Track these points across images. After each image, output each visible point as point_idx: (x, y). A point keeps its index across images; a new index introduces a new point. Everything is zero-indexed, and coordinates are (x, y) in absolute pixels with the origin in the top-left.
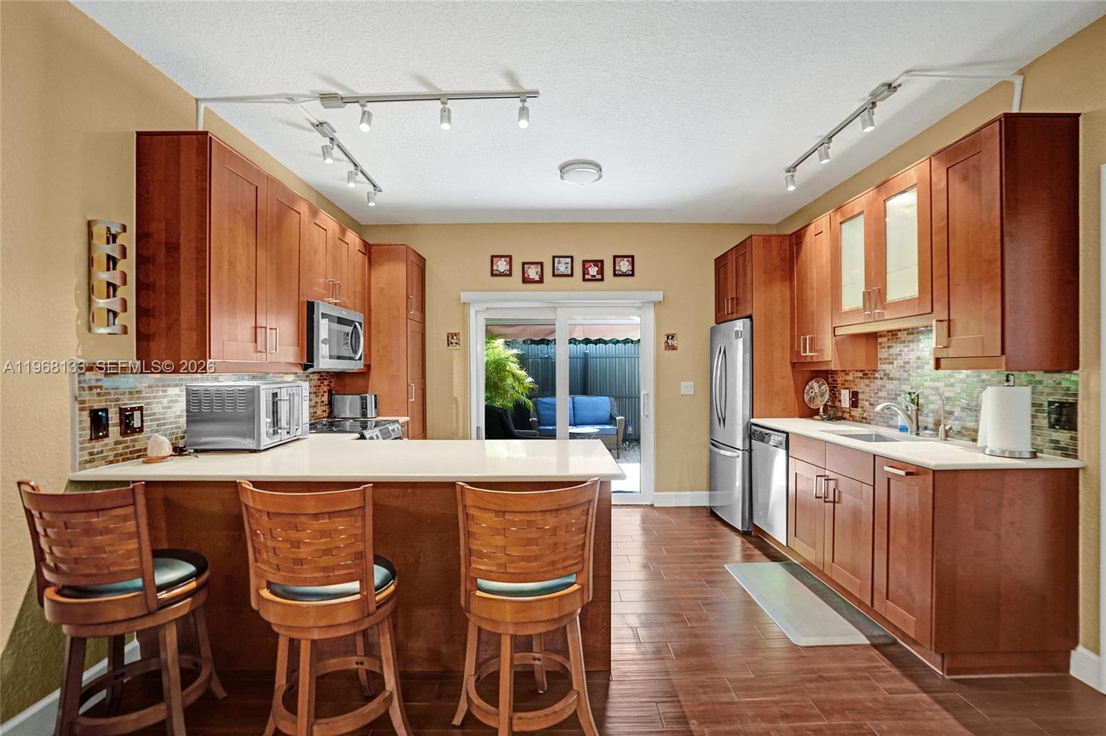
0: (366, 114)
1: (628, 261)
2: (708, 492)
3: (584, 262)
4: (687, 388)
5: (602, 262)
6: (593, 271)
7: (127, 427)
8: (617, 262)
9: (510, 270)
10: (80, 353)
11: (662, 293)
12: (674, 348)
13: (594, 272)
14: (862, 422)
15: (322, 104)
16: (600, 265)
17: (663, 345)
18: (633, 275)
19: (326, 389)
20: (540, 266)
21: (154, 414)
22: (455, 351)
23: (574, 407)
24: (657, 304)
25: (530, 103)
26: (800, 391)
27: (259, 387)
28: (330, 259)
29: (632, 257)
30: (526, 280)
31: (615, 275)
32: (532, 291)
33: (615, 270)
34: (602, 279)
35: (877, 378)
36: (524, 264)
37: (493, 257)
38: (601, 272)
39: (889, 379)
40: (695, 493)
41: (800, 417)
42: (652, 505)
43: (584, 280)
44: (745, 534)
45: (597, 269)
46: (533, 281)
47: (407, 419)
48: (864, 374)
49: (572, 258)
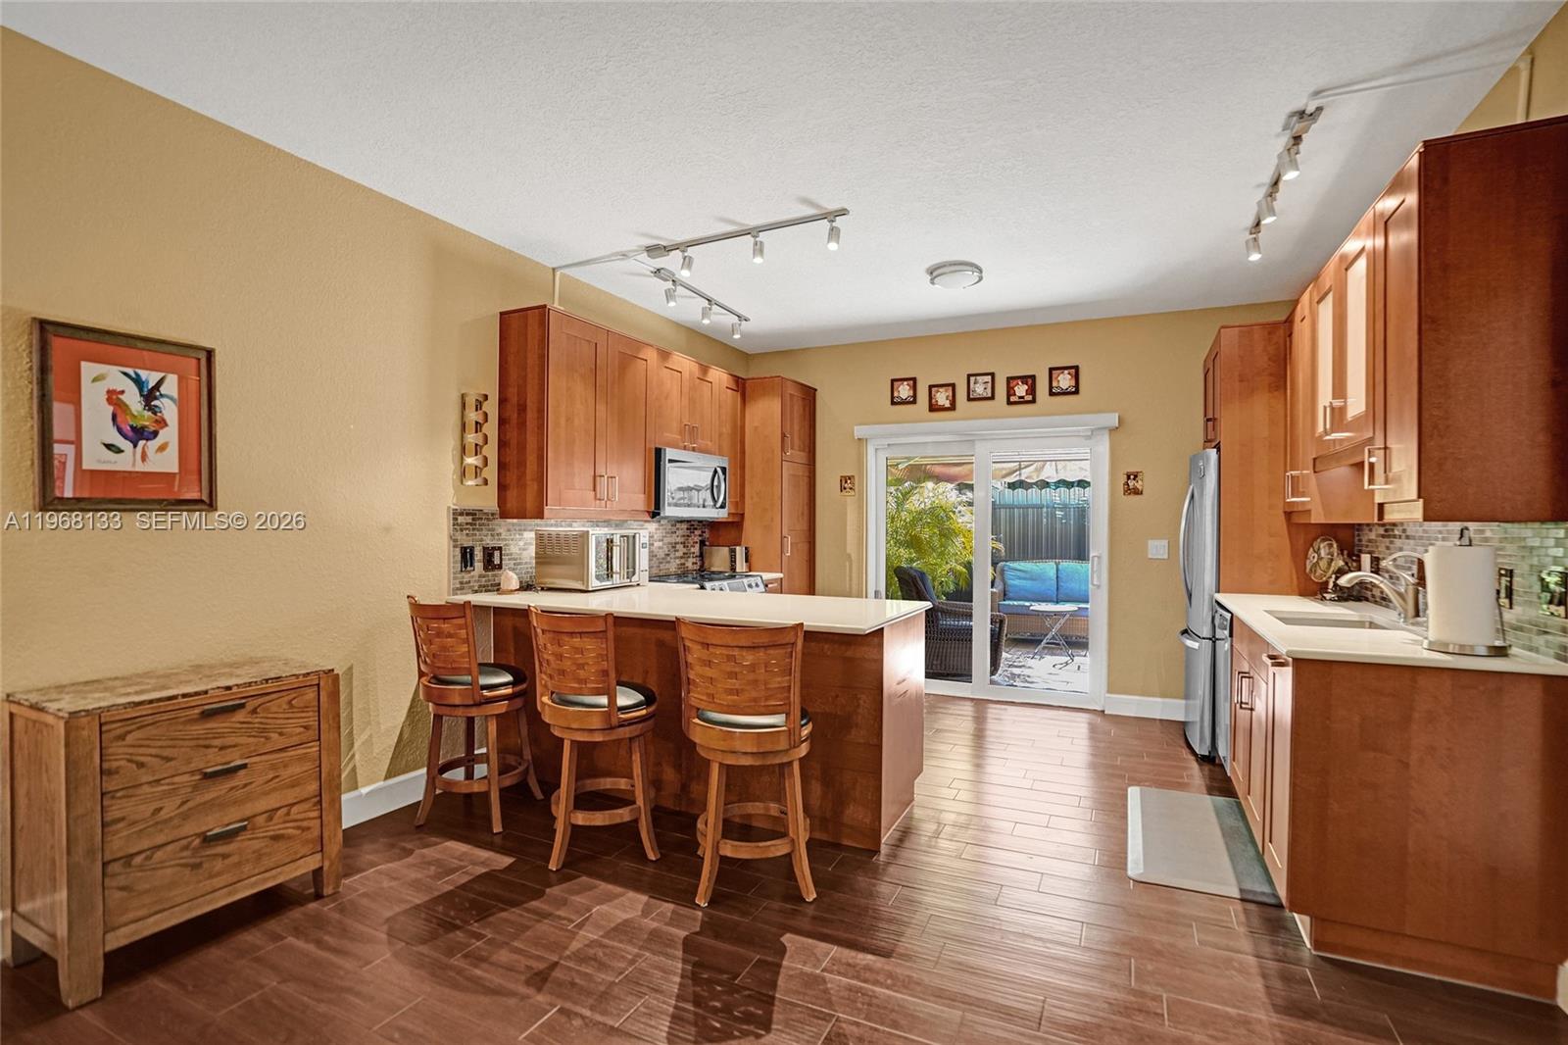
0: (687, 259)
1: (1069, 374)
2: (1183, 702)
3: (1009, 379)
4: (1158, 549)
5: (1033, 377)
6: (1021, 390)
7: (489, 564)
8: (1054, 376)
9: (915, 396)
10: (455, 501)
11: (1117, 415)
12: (1137, 492)
13: (1023, 391)
14: (1381, 605)
15: (649, 256)
16: (1030, 381)
17: (1121, 488)
18: (1076, 392)
19: (697, 539)
20: (951, 388)
21: (511, 554)
22: (850, 499)
23: (1057, 577)
24: (1113, 431)
25: (839, 222)
26: (1299, 556)
27: (588, 532)
28: (685, 401)
29: (1076, 368)
30: (934, 408)
31: (1051, 394)
32: (943, 423)
33: (1051, 387)
34: (1033, 401)
35: (1395, 536)
36: (931, 387)
37: (893, 381)
38: (1032, 391)
39: (1408, 537)
40: (1167, 700)
41: (1301, 595)
42: (1103, 711)
43: (1009, 403)
44: (1203, 760)
45: (1026, 387)
46: (943, 409)
47: (781, 575)
48: (1386, 531)
49: (993, 375)
